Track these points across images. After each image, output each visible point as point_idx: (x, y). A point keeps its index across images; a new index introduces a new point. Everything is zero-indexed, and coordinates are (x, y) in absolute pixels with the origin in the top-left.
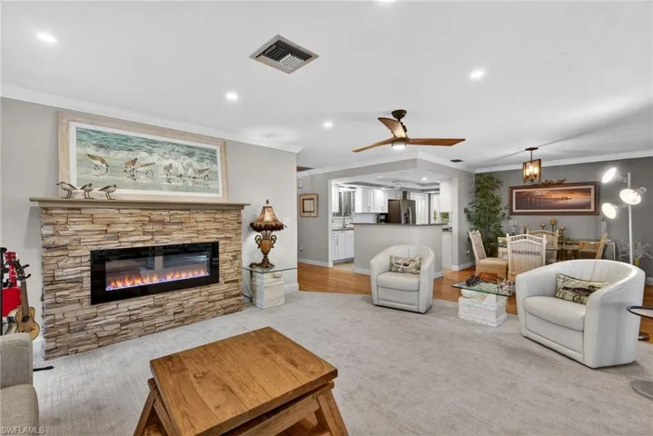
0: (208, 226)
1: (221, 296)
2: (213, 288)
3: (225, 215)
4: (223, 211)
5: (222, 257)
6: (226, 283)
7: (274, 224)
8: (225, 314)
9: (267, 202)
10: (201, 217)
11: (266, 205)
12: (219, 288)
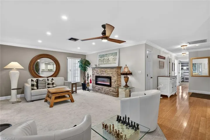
0: (110, 72)
1: (112, 91)
2: (110, 88)
3: (113, 70)
4: (113, 69)
5: (112, 81)
6: (113, 88)
7: (129, 72)
8: (113, 96)
9: (126, 65)
10: (108, 70)
11: (126, 66)
12: (111, 88)
